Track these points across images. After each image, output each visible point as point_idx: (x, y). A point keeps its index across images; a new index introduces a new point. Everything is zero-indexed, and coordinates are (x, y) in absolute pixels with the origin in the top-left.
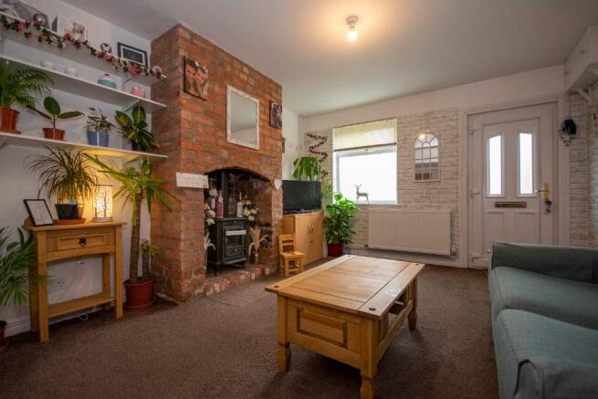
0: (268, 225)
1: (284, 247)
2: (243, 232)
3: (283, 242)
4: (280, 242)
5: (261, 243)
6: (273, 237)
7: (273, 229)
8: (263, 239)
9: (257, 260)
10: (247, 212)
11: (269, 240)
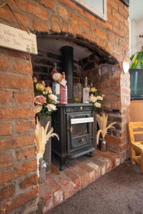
0: (117, 111)
1: (135, 135)
2: (90, 120)
3: (134, 130)
4: (131, 130)
5: (108, 130)
6: (123, 124)
7: (123, 116)
8: (110, 126)
9: (104, 147)
10: (94, 99)
11: (118, 127)
